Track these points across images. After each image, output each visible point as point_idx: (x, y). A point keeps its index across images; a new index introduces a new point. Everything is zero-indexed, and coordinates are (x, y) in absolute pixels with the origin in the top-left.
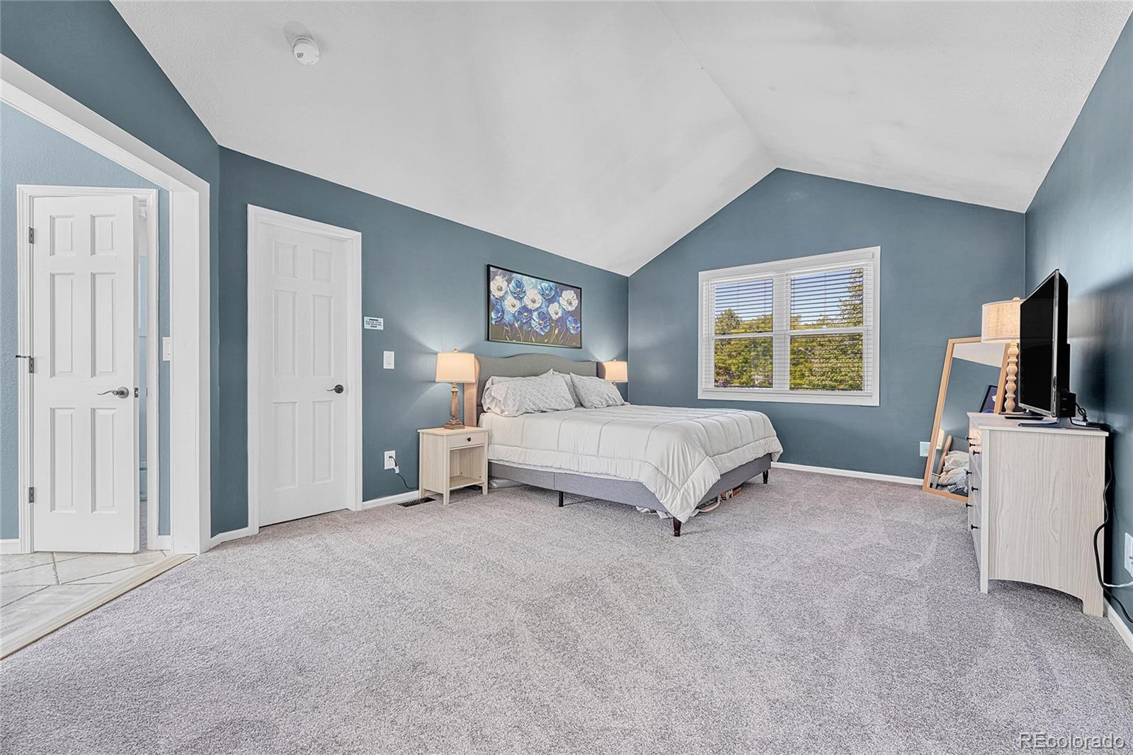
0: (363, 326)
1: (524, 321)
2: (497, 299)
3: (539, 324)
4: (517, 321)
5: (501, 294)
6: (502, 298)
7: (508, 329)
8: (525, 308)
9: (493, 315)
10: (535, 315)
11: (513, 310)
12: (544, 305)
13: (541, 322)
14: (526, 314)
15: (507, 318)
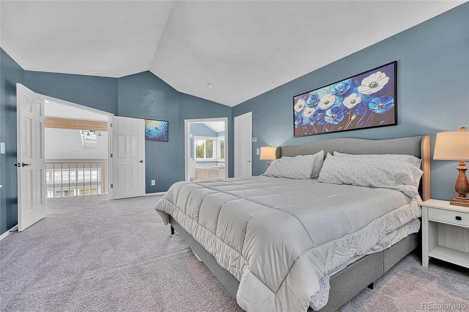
0: (252, 141)
1: (318, 119)
2: (299, 113)
3: (333, 117)
4: (312, 121)
5: (301, 109)
6: (302, 111)
7: (306, 128)
8: (320, 111)
9: (296, 123)
10: (328, 112)
11: (309, 116)
12: (338, 101)
13: (334, 116)
14: (320, 114)
15: (305, 122)
